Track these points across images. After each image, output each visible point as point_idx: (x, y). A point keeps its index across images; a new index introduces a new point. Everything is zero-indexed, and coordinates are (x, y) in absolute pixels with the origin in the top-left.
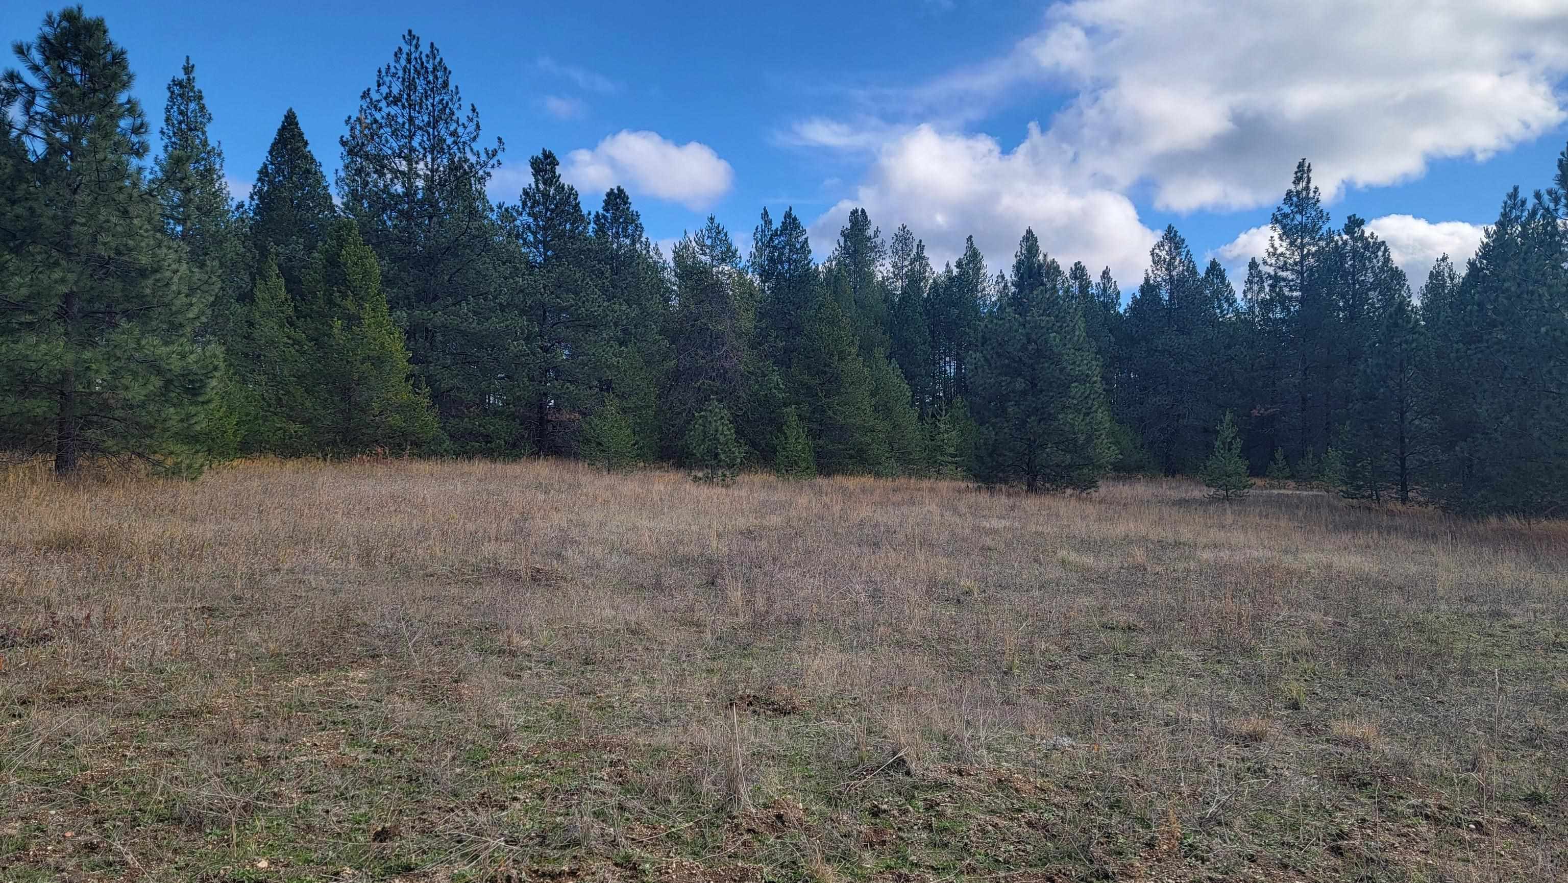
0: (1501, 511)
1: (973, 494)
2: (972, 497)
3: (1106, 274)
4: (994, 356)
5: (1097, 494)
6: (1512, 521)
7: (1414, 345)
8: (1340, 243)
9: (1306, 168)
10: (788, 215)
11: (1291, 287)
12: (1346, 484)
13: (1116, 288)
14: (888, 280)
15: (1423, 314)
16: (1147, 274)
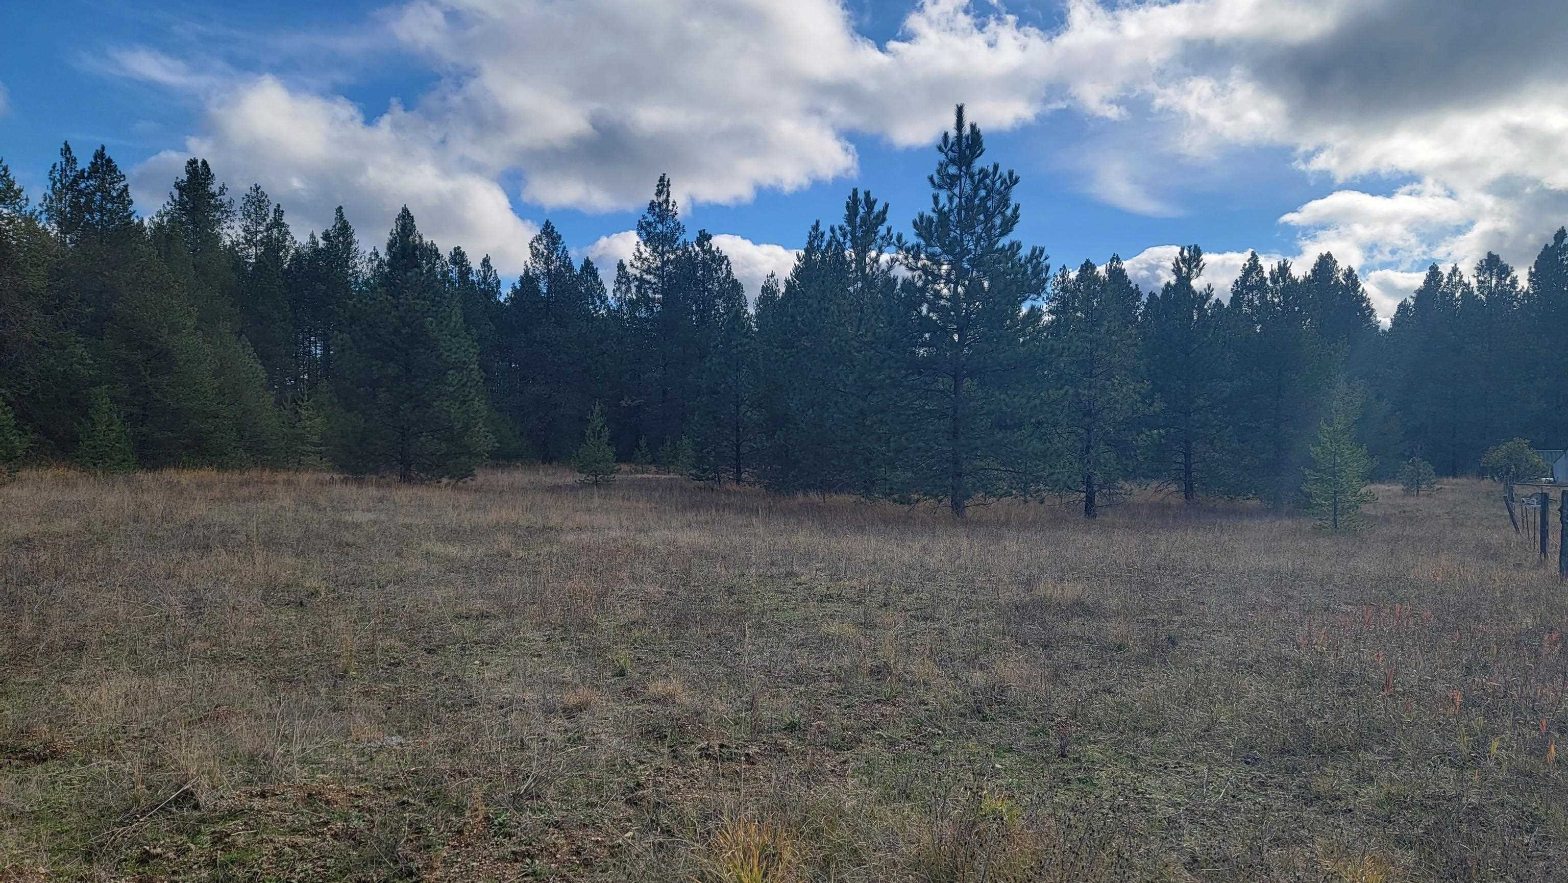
0: (806, 488)
1: (338, 486)
2: (337, 490)
3: (486, 262)
4: (364, 338)
5: (474, 483)
6: (814, 497)
7: (747, 348)
8: (693, 254)
9: (666, 183)
10: (100, 155)
11: (654, 289)
12: (695, 467)
13: (496, 277)
14: (238, 245)
15: (757, 322)
16: (527, 267)
